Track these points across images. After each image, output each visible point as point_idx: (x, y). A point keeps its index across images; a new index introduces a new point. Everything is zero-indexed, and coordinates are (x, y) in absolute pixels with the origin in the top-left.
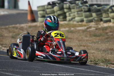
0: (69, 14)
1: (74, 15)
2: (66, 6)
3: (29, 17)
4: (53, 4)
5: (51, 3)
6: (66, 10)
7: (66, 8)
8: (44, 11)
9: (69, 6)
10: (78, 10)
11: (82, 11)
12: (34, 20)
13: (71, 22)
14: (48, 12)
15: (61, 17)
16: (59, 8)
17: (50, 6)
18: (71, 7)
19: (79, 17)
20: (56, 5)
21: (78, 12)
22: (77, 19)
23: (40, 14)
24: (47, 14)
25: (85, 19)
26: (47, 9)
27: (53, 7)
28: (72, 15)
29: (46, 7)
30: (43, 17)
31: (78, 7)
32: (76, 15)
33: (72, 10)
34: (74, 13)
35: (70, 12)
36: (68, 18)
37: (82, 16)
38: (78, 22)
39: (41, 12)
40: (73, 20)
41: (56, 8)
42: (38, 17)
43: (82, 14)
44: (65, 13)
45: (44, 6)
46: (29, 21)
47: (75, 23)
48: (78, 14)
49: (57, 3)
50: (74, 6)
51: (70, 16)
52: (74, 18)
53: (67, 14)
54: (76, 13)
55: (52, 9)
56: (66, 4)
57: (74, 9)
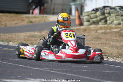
0: (109, 18)
1: (113, 19)
2: (107, 11)
3: (77, 22)
4: (97, 10)
5: (95, 9)
6: (106, 15)
7: (107, 13)
8: (88, 16)
9: (109, 11)
10: (116, 14)
11: (119, 15)
12: (81, 24)
13: (111, 25)
14: (92, 17)
15: (103, 21)
16: (101, 13)
17: (93, 12)
18: (111, 12)
19: (117, 20)
20: (99, 11)
21: (116, 16)
22: (115, 22)
23: (86, 19)
24: (92, 19)
25: (122, 22)
26: (91, 14)
27: (96, 13)
28: (111, 19)
29: (90, 13)
30: (88, 21)
31: (116, 12)
32: (115, 19)
33: (112, 15)
34: (113, 17)
35: (110, 17)
36: (109, 22)
37: (119, 20)
38: (116, 25)
39: (87, 17)
40: (113, 23)
41: (98, 13)
42: (84, 22)
43: (119, 18)
44: (106, 17)
45: (88, 12)
46: (77, 25)
47: (114, 26)
48: (116, 18)
49: (100, 9)
50: (113, 11)
51: (110, 20)
52: (113, 22)
53: (108, 18)
54: (114, 17)
55: (95, 15)
56: (106, 9)
57: (113, 13)
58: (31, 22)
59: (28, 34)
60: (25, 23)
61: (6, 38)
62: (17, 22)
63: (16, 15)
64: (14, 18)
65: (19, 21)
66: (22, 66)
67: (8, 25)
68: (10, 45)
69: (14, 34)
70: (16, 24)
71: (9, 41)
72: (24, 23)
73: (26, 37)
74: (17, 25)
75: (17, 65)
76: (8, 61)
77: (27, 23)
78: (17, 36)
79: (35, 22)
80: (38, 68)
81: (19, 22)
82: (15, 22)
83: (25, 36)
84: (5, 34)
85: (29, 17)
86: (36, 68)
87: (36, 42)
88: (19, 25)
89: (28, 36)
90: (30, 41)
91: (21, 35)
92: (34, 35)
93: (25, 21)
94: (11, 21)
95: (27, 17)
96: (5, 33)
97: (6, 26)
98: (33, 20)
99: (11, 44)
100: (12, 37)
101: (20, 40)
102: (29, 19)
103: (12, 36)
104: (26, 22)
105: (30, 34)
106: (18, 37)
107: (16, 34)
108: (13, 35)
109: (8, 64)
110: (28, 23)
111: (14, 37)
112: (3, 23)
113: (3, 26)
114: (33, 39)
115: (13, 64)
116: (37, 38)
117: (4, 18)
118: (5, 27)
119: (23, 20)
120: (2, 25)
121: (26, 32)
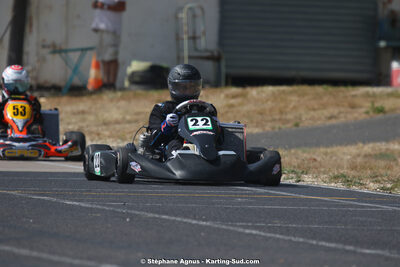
58: (381, 110)
59: (368, 148)
60: (359, 115)
61: (295, 162)
62: (334, 111)
63: (331, 89)
64: (325, 99)
65: (342, 109)
66: (327, 245)
67: (306, 123)
68: (305, 184)
69: (322, 150)
70: (331, 118)
71: (303, 173)
72: (356, 115)
73: (359, 160)
74: (333, 122)
75: (314, 242)
76: (288, 231)
77: (367, 113)
78: (331, 157)
79: (393, 110)
80: (379, 252)
81: (340, 113)
82: (326, 113)
83: (359, 155)
84: (293, 151)
85: (374, 95)
86: (373, 252)
87: (389, 172)
88: (342, 120)
89: (366, 156)
90: (371, 169)
91: (344, 153)
92: (388, 152)
93: (361, 107)
94: (314, 110)
95: (367, 95)
96: (291, 147)
97: (297, 125)
98: (388, 104)
99: (308, 180)
100: (315, 160)
101: (339, 167)
102: (373, 103)
103: (315, 157)
104: (363, 110)
105: (373, 149)
106: (334, 158)
107: (329, 150)
108: (319, 153)
109: (284, 240)
110: (371, 113)
111: (319, 159)
112: (290, 116)
113: (289, 125)
114: (382, 163)
115: (301, 240)
116: (395, 160)
117: (294, 100)
118: (294, 128)
119: (353, 106)
120: (287, 121)
121: (361, 145)
